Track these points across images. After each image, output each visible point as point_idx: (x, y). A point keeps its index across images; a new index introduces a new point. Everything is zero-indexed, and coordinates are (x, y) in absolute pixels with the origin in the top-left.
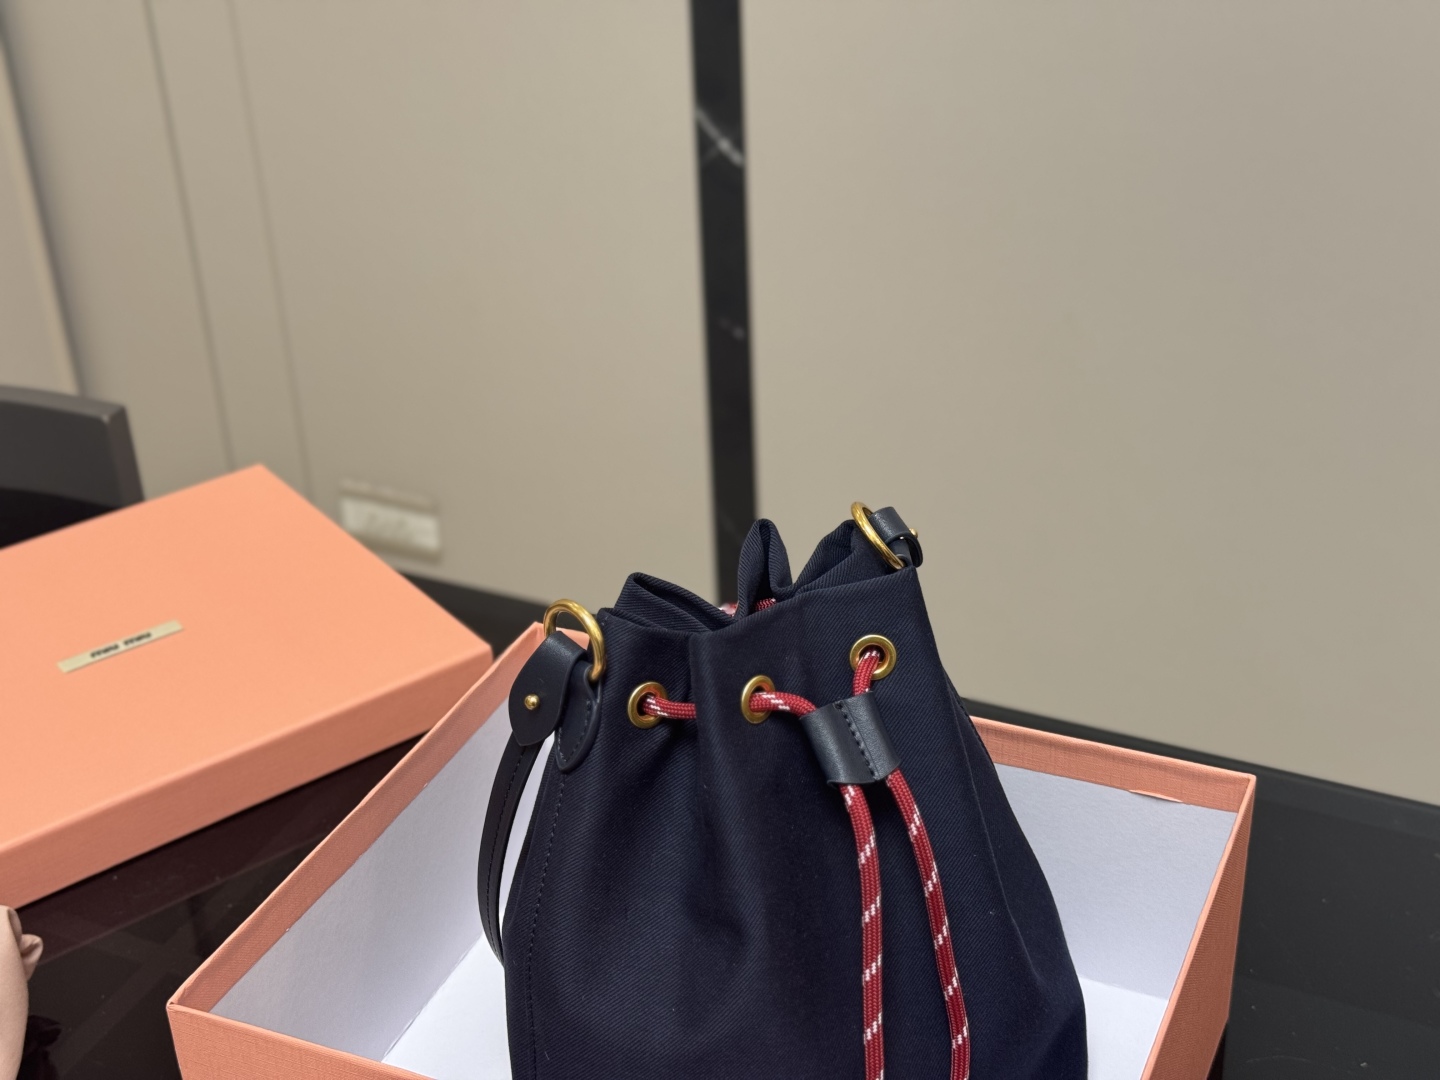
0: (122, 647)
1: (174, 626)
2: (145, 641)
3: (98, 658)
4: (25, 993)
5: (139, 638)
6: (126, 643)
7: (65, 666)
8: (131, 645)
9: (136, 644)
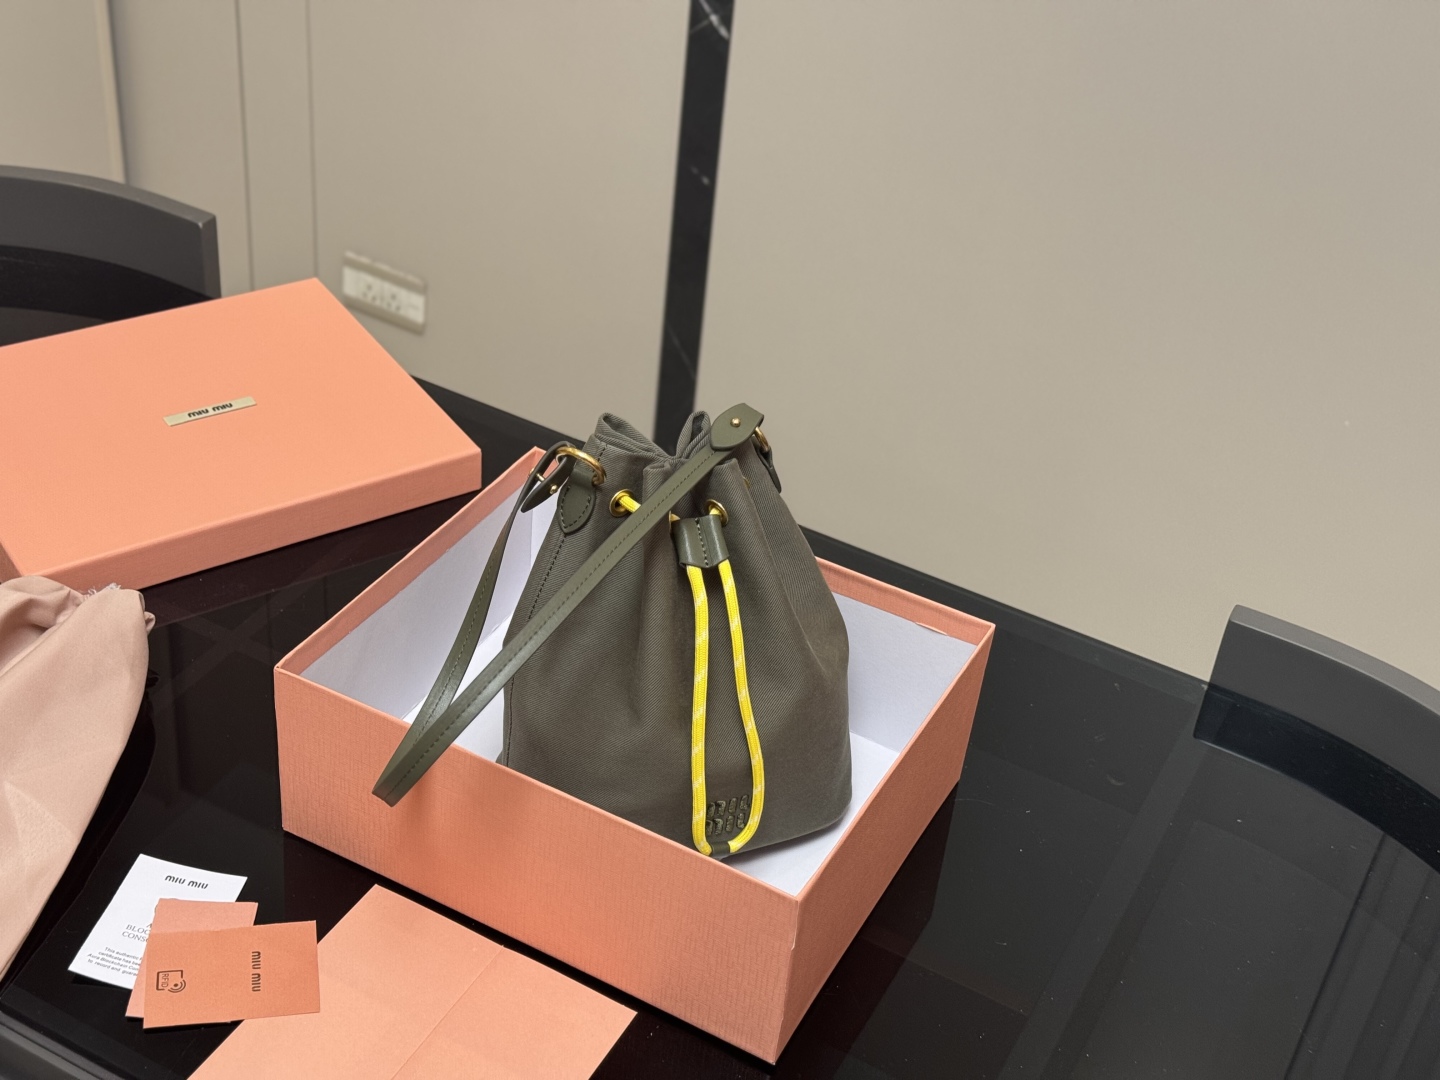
0: (211, 412)
1: (250, 401)
2: (228, 409)
3: (193, 417)
4: (147, 646)
5: (224, 407)
6: (214, 409)
7: (170, 421)
8: (217, 412)
9: (221, 411)
